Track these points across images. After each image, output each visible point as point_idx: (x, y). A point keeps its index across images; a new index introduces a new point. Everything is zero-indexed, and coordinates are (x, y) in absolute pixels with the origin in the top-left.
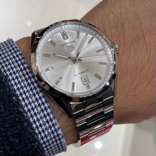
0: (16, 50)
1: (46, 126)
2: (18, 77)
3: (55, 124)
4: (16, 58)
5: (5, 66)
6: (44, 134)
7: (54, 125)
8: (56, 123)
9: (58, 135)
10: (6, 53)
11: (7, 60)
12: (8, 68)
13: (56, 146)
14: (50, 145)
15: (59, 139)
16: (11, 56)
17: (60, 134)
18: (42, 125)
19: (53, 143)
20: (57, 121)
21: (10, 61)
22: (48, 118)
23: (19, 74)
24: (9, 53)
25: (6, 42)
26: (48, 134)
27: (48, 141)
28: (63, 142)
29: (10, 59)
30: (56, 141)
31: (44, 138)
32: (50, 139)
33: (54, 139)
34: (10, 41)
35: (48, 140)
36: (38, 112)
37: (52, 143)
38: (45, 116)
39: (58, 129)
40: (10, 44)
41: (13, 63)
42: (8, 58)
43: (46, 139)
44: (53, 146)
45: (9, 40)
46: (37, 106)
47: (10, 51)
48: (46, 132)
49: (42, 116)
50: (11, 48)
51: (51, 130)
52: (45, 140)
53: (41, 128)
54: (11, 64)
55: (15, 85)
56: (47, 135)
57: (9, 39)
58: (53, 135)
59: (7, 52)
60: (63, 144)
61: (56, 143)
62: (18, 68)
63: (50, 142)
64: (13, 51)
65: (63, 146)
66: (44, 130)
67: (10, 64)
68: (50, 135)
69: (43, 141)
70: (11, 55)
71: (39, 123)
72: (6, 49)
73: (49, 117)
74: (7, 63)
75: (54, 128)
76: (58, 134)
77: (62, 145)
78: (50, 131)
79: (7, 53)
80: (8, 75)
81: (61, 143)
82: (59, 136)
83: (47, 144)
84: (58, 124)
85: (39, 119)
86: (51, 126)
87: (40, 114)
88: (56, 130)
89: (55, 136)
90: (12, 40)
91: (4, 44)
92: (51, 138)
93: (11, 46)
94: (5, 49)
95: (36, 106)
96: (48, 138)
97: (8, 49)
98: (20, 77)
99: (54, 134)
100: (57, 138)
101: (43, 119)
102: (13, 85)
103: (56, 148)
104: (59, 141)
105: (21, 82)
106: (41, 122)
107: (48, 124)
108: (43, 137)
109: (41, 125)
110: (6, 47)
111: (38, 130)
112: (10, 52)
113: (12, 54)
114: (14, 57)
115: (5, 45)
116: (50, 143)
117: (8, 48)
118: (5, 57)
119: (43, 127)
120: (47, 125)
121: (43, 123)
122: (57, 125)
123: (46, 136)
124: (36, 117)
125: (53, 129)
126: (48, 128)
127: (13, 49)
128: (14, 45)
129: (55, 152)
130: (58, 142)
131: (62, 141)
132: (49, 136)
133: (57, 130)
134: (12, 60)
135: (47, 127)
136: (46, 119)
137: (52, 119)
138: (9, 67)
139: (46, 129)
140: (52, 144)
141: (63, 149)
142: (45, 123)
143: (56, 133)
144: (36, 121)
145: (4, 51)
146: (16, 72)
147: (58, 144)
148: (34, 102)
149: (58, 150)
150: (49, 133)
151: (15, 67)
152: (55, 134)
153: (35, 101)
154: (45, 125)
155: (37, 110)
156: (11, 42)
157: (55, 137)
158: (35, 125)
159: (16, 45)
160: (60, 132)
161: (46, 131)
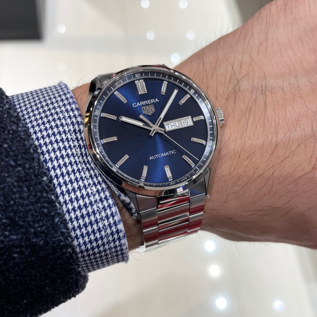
0: (71, 100)
1: (101, 215)
2: (69, 140)
3: (114, 214)
4: (69, 113)
5: (53, 120)
6: (97, 226)
7: (112, 215)
8: (116, 212)
9: (118, 232)
10: (56, 104)
11: (57, 113)
12: (57, 124)
13: (113, 250)
14: (103, 245)
15: (119, 239)
16: (63, 109)
17: (121, 231)
18: (96, 212)
19: (109, 242)
20: (117, 210)
21: (61, 115)
22: (105, 203)
23: (71, 135)
24: (61, 104)
25: (57, 86)
26: (103, 228)
27: (102, 238)
28: (125, 244)
29: (61, 112)
30: (114, 241)
31: (96, 233)
32: (106, 236)
33: (111, 237)
34: (63, 87)
35: (102, 236)
36: (92, 193)
37: (107, 242)
38: (101, 200)
39: (119, 221)
40: (63, 91)
41: (65, 119)
42: (58, 110)
43: (100, 234)
44: (109, 249)
45: (62, 85)
46: (92, 185)
47: (62, 100)
48: (100, 225)
49: (97, 200)
50: (64, 97)
51: (108, 221)
52: (98, 235)
53: (94, 217)
54: (62, 118)
55: (64, 149)
56: (101, 229)
57: (61, 82)
58: (110, 230)
59: (57, 102)
60: (124, 247)
61: (113, 243)
62: (71, 127)
63: (105, 240)
64: (66, 102)
65: (124, 251)
66: (98, 220)
67: (59, 119)
68: (106, 229)
69: (94, 236)
70: (63, 107)
71: (92, 208)
72: (57, 97)
73: (107, 202)
74: (55, 116)
75: (113, 219)
76: (118, 230)
77: (122, 250)
78: (106, 223)
79: (58, 104)
80: (56, 134)
81: (121, 245)
82: (120, 234)
83: (100, 242)
84: (119, 215)
85: (93, 203)
86: (109, 216)
87: (94, 195)
88: (115, 223)
89: (113, 232)
90: (66, 86)
91: (54, 90)
92: (108, 234)
93: (65, 94)
94: (55, 97)
95: (89, 184)
96: (103, 233)
97: (59, 98)
98: (71, 141)
99: (112, 228)
100: (116, 236)
101: (98, 203)
102: (61, 149)
103: (112, 252)
104: (118, 242)
105: (72, 147)
106: (95, 207)
107: (105, 213)
108: (96, 231)
109: (94, 212)
110: (57, 95)
111: (89, 219)
112: (61, 102)
113: (64, 105)
114: (67, 111)
115: (56, 92)
116: (104, 243)
117: (60, 96)
118: (54, 108)
119: (97, 215)
120: (103, 214)
121: (98, 210)
122: (117, 214)
123: (99, 230)
124: (89, 199)
125: (111, 220)
126: (104, 218)
127: (67, 99)
128: (69, 93)
129: (110, 259)
130: (116, 243)
131: (123, 241)
132: (103, 231)
133: (117, 222)
134: (64, 114)
135: (102, 217)
136: (102, 204)
137: (111, 205)
138: (58, 122)
139: (101, 219)
140: (107, 245)
141: (122, 257)
142: (101, 209)
143: (116, 228)
144: (88, 205)
145: (54, 100)
146: (67, 132)
147: (115, 247)
148: (88, 179)
149: (115, 257)
150: (105, 225)
151: (66, 124)
152: (114, 229)
153: (88, 177)
154: (100, 213)
155: (91, 190)
156: (65, 89)
157: (112, 234)
158: (86, 210)
159: (71, 94)
160: (121, 226)
161: (101, 223)
